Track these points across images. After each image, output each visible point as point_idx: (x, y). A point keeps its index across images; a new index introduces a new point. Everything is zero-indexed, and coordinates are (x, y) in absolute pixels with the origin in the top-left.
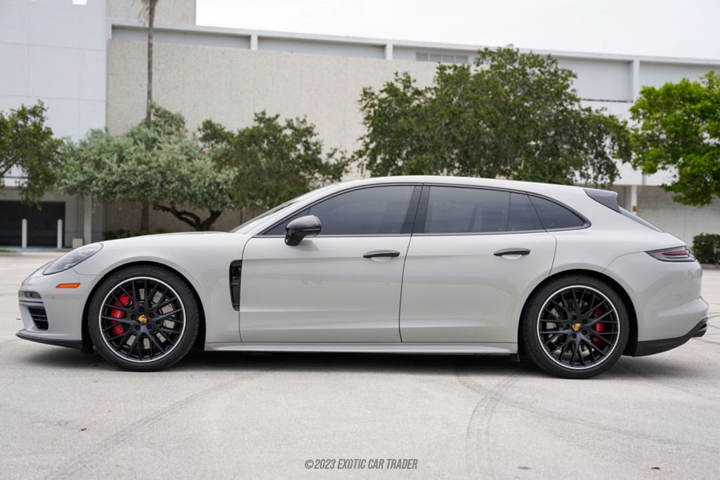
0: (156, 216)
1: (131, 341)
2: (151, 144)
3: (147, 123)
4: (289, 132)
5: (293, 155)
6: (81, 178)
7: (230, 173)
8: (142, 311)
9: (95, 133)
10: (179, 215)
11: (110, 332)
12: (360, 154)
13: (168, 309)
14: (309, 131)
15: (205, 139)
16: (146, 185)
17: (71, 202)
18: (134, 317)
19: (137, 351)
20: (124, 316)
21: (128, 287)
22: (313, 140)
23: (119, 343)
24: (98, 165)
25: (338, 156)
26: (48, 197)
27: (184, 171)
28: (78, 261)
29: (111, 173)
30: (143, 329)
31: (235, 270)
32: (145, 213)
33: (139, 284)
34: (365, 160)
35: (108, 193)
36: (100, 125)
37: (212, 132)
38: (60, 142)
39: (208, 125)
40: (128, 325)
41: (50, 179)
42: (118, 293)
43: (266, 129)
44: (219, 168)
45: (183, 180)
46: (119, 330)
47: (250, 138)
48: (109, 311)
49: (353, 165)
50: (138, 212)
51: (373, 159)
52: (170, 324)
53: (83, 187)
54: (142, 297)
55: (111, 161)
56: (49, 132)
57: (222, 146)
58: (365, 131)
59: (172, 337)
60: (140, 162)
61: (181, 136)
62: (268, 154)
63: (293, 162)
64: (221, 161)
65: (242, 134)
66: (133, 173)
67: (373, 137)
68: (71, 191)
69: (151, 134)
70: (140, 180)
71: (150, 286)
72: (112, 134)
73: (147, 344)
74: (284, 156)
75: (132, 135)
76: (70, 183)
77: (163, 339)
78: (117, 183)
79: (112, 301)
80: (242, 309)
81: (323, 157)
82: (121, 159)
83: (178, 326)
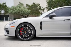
0: (21, 16)
1: (23, 36)
2: (19, 7)
3: (19, 5)
4: (37, 5)
5: (38, 8)
6: (11, 12)
7: (30, 11)
8: (25, 31)
9: (12, 6)
10: (23, 16)
11: (20, 35)
12: (46, 7)
13: (29, 30)
14: (40, 5)
15: (26, 6)
16: (19, 12)
17: (10, 15)
18: (24, 32)
19: (25, 38)
20: (22, 32)
21: (23, 27)
22: (40, 6)
23: (21, 36)
24: (13, 10)
25: (43, 8)
26: (7, 14)
27: (24, 10)
28: (14, 23)
29: (15, 11)
30: (25, 34)
31: (41, 23)
32: (19, 16)
33: (24, 26)
34: (47, 8)
35: (14, 14)
36: (13, 5)
37: (27, 5)
38: (8, 7)
39: (27, 4)
40: (23, 33)
41: (7, 12)
42: (21, 28)
43: (34, 5)
44: (28, 10)
45: (24, 12)
46: (21, 34)
47: (32, 6)
48: (19, 31)
49: (45, 9)
50: (18, 16)
51: (48, 8)
52: (30, 33)
53: (11, 13)
54: (25, 28)
55: (15, 10)
56: (7, 6)
57: (28, 7)
58: (47, 4)
59: (30, 35)
60: (18, 9)
61: (23, 6)
62: (35, 8)
63: (38, 9)
64: (28, 9)
65: (31, 5)
66: (17, 11)
67: (48, 5)
68: (10, 13)
69: (19, 6)
70: (18, 12)
71: (26, 26)
72: (15, 6)
73: (26, 36)
74: (36, 8)
75: (17, 6)
76: (10, 12)
77: (29, 35)
78: (15, 12)
79: (20, 29)
80: (42, 30)
81: (41, 8)
82: (16, 9)
83: (31, 33)
